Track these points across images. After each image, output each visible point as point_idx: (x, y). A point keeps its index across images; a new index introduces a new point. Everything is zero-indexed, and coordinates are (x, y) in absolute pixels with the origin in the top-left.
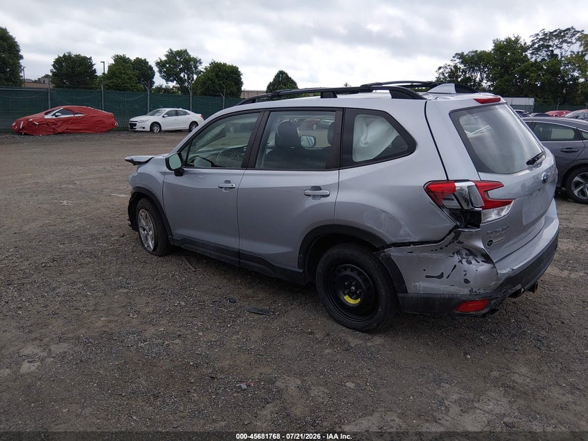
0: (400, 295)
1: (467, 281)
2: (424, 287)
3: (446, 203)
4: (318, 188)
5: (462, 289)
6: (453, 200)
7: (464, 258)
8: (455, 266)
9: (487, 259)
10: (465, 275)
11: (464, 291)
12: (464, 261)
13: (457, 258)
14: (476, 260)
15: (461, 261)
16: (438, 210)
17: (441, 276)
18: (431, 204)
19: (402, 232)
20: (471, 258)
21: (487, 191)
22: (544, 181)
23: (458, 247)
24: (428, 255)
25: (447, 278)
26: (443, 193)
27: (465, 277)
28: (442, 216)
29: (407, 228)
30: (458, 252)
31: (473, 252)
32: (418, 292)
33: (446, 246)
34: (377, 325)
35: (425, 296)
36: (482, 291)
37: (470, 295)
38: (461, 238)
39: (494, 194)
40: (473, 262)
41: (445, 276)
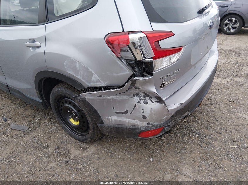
0: (99, 125)
1: (144, 117)
2: (115, 120)
3: (123, 54)
4: (34, 41)
5: (142, 123)
6: (128, 51)
7: (141, 99)
8: (136, 105)
9: (160, 100)
10: (143, 112)
11: (143, 124)
12: (142, 101)
13: (136, 99)
14: (151, 100)
15: (139, 102)
16: (118, 61)
17: (126, 112)
18: (112, 54)
19: (93, 79)
20: (147, 99)
21: (158, 41)
22: (210, 27)
23: (137, 91)
24: (114, 97)
25: (131, 113)
26: (119, 44)
27: (143, 114)
28: (122, 65)
29: (96, 76)
30: (137, 95)
31: (148, 95)
32: (111, 123)
33: (127, 91)
34: (91, 140)
35: (116, 126)
36: (157, 123)
37: (148, 127)
38: (137, 85)
39: (164, 44)
40: (149, 102)
41: (129, 112)
